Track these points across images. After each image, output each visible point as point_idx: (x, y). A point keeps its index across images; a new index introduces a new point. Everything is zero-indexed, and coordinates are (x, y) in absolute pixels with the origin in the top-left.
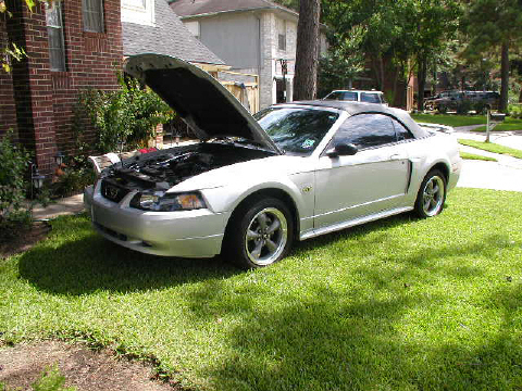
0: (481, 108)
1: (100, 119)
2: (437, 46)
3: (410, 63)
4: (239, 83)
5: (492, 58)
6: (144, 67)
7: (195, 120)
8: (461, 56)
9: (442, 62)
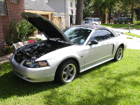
0: (126, 22)
1: (18, 30)
2: (114, 5)
3: (107, 10)
4: (59, 17)
5: (129, 8)
6: (27, 16)
7: (45, 33)
8: (120, 8)
9: (115, 10)
